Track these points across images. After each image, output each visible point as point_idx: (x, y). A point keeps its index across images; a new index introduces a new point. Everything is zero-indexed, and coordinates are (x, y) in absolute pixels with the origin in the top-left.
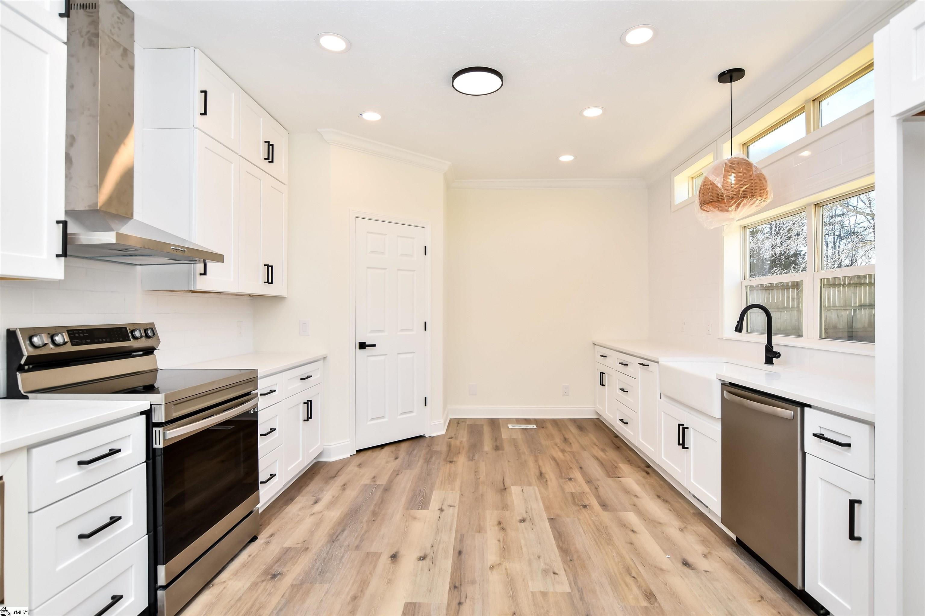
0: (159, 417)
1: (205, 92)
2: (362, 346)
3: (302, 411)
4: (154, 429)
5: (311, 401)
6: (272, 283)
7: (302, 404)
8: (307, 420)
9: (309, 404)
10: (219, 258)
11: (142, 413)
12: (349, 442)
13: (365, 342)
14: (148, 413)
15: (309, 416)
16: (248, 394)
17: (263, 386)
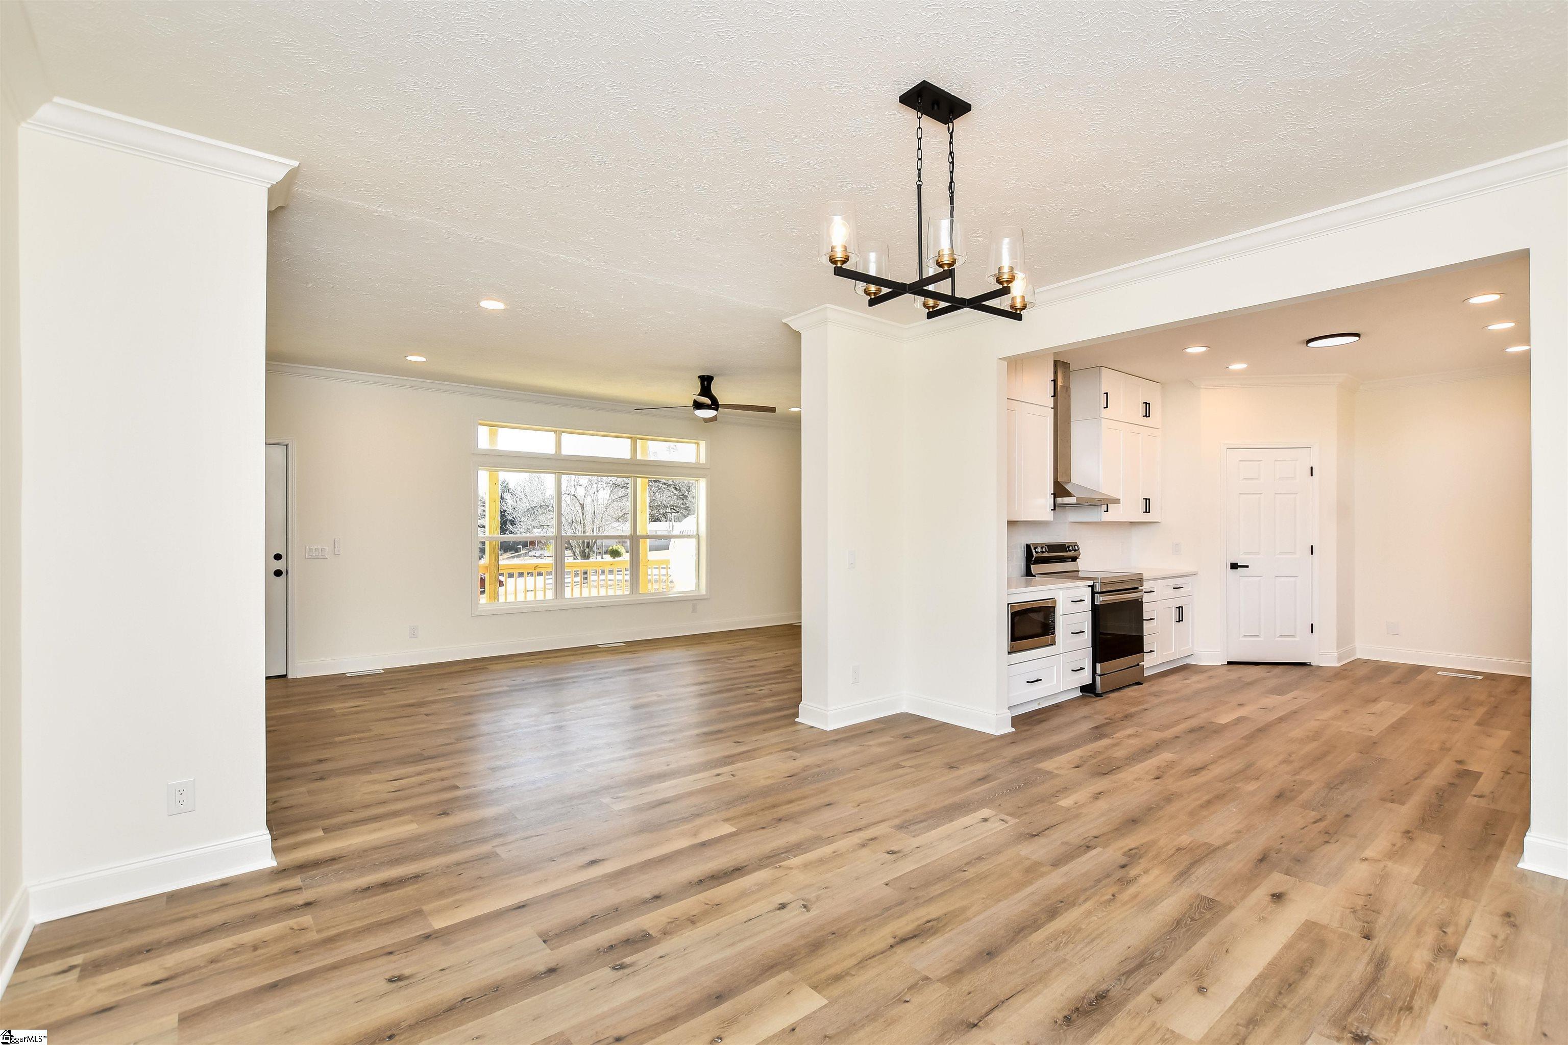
0: (1098, 589)
1: (1107, 393)
2: (1234, 566)
3: (1174, 614)
4: (1095, 595)
5: (1182, 607)
6: (1149, 512)
7: (1174, 609)
8: (1179, 621)
9: (1180, 609)
10: (1117, 501)
11: (1089, 586)
12: (1219, 652)
13: (1237, 563)
14: (1092, 587)
15: (1181, 619)
16: (1137, 588)
17: (1146, 586)
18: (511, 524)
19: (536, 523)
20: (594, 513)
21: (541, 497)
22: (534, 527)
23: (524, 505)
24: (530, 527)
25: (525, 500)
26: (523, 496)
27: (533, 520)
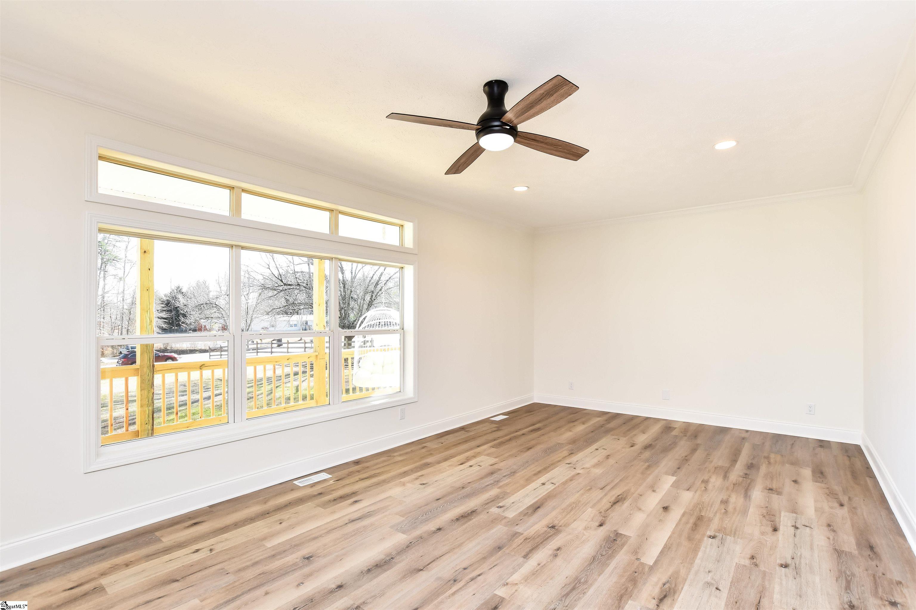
18: (183, 316)
19: (202, 316)
20: (248, 308)
21: (207, 297)
22: (201, 319)
23: (192, 303)
24: (198, 319)
25: (193, 299)
26: (192, 296)
27: (200, 314)
